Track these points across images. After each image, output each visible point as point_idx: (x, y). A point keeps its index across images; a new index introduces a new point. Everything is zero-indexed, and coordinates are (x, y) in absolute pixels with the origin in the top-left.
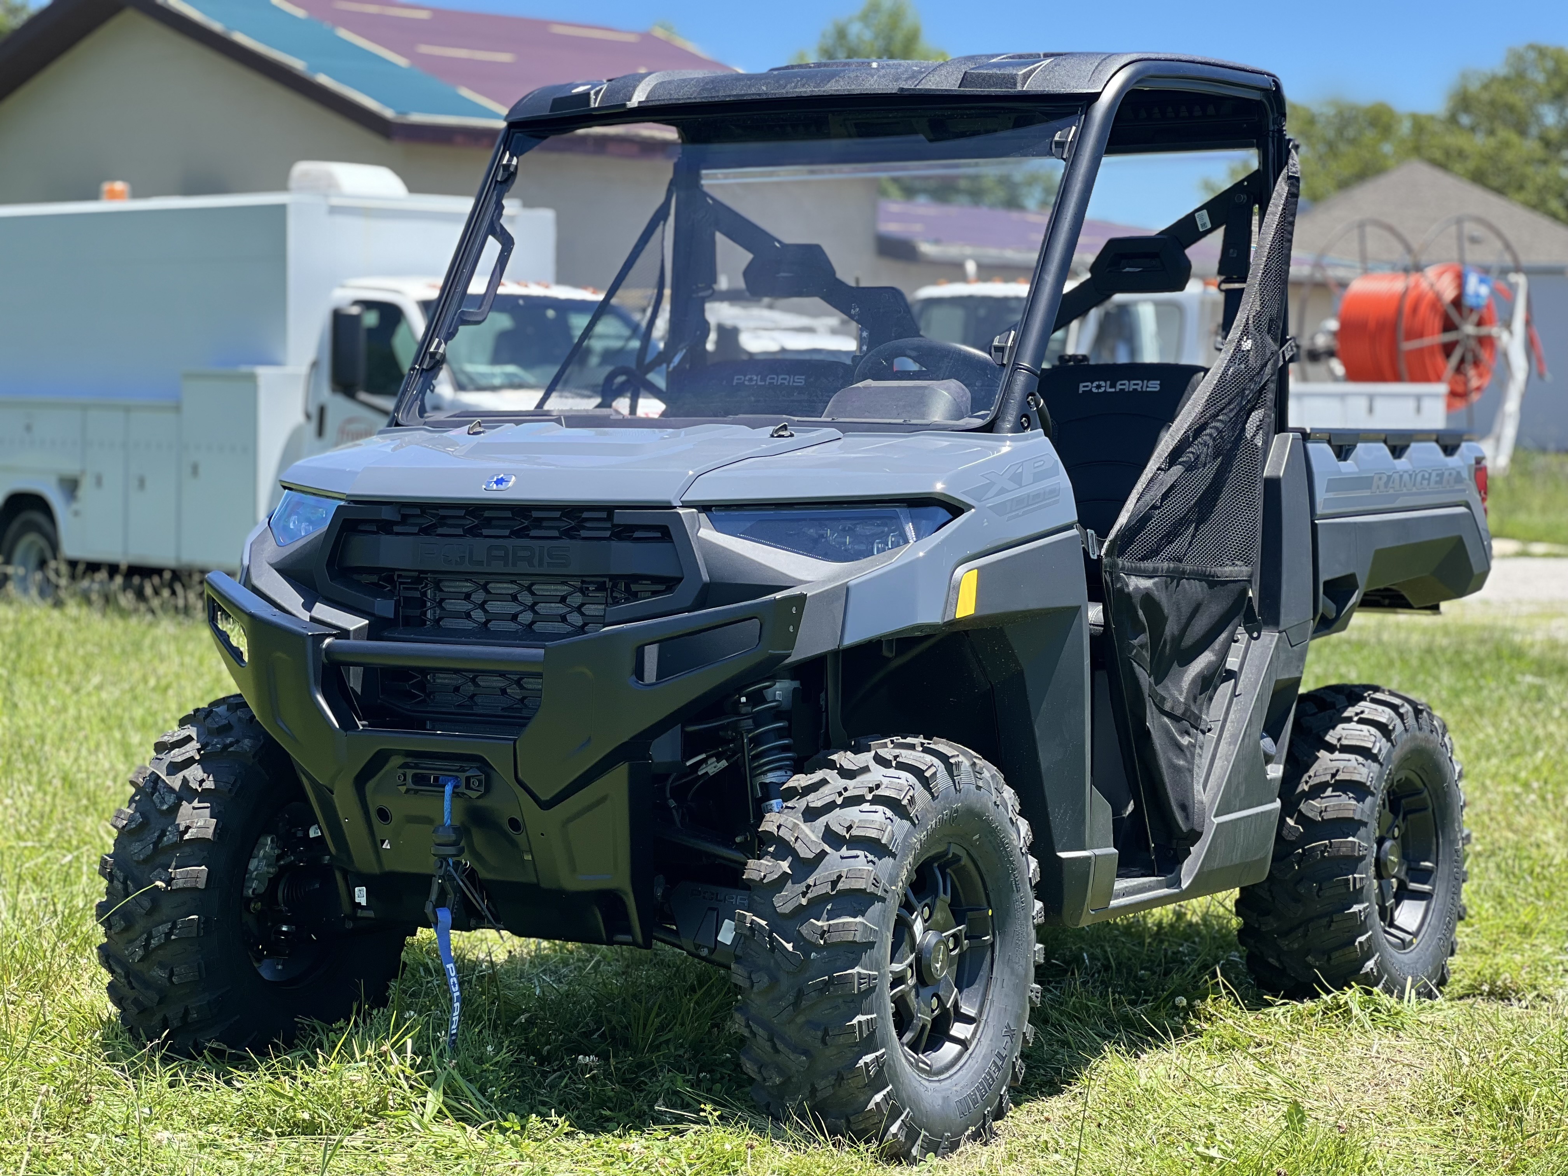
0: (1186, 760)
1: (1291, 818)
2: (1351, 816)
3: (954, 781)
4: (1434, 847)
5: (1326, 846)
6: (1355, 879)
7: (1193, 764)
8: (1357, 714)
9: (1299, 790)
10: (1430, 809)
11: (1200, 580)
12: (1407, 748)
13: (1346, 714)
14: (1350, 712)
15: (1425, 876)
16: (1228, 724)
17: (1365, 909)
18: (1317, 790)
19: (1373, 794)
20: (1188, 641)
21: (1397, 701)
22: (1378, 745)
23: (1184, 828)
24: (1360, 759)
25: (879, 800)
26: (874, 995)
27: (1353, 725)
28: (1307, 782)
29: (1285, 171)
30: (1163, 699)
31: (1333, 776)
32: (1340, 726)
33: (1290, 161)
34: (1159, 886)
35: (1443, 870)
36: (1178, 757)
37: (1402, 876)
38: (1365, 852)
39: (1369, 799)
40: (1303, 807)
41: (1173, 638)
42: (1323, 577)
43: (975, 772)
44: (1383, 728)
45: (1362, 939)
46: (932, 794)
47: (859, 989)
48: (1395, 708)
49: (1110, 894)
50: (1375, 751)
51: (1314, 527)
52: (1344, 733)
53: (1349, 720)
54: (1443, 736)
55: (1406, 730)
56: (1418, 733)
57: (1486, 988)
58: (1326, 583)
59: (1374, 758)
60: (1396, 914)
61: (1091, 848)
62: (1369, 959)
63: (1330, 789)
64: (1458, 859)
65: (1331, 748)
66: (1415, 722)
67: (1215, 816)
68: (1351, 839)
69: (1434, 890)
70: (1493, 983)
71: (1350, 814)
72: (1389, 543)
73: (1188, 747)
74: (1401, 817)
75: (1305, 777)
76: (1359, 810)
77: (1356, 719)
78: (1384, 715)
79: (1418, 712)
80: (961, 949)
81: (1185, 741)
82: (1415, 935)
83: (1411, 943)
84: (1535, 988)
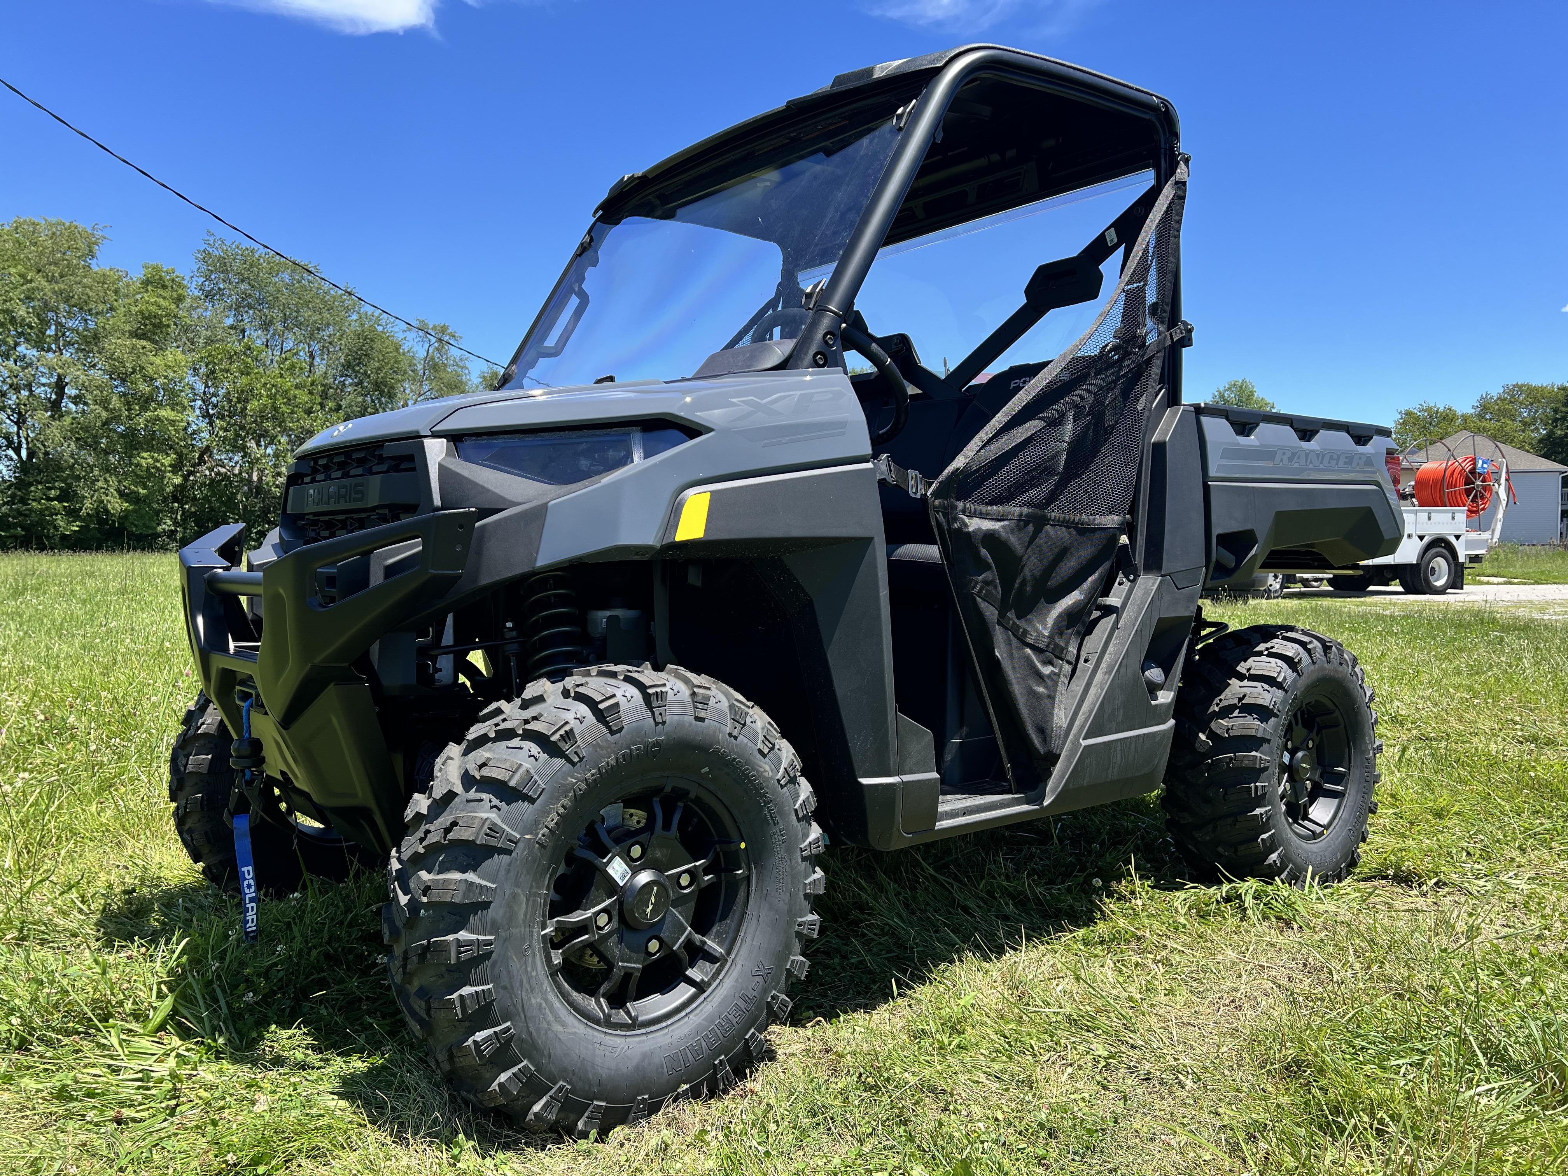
0: (1046, 687)
1: (1204, 733)
2: (1254, 734)
3: (653, 713)
4: (1347, 756)
5: (1231, 758)
6: (1256, 787)
7: (1055, 691)
8: (1267, 649)
9: (1211, 710)
10: (1342, 726)
11: (1068, 527)
12: (1313, 678)
13: (1257, 649)
14: (1261, 647)
15: (1339, 779)
16: (1107, 656)
17: (1266, 812)
18: (1226, 712)
19: (1276, 716)
20: (1056, 580)
21: (1306, 639)
22: (1283, 675)
23: (1041, 750)
24: (1266, 686)
25: (530, 736)
26: (488, 963)
27: (1263, 658)
28: (1217, 705)
29: (1173, 178)
30: (1025, 632)
31: (1240, 700)
32: (1252, 659)
33: (1178, 171)
34: (1018, 802)
35: (1355, 774)
36: (1038, 685)
37: (1317, 778)
38: (1267, 764)
39: (1272, 721)
40: (1213, 725)
41: (1034, 578)
42: (1216, 531)
43: (694, 702)
44: (1289, 661)
45: (1265, 836)
46: (609, 728)
47: (458, 958)
48: (1303, 644)
49: (935, 816)
50: (1280, 680)
51: (1206, 489)
52: (1254, 665)
53: (1260, 654)
54: (1353, 667)
55: (1314, 663)
56: (1326, 665)
57: (1391, 872)
58: (1219, 536)
59: (1279, 686)
60: (1310, 810)
61: (898, 774)
62: (1273, 852)
63: (1237, 711)
64: (1370, 765)
65: (1241, 677)
66: (1323, 656)
67: (1084, 739)
68: (1254, 753)
69: (1345, 790)
70: (1398, 868)
71: (1253, 733)
72: (1291, 506)
73: (1049, 676)
74: (1315, 732)
75: (1217, 700)
76: (1261, 730)
77: (1266, 653)
78: (1291, 650)
79: (1326, 648)
80: (698, 885)
81: (1047, 670)
82: (1326, 827)
83: (1322, 833)
84: (1437, 875)
